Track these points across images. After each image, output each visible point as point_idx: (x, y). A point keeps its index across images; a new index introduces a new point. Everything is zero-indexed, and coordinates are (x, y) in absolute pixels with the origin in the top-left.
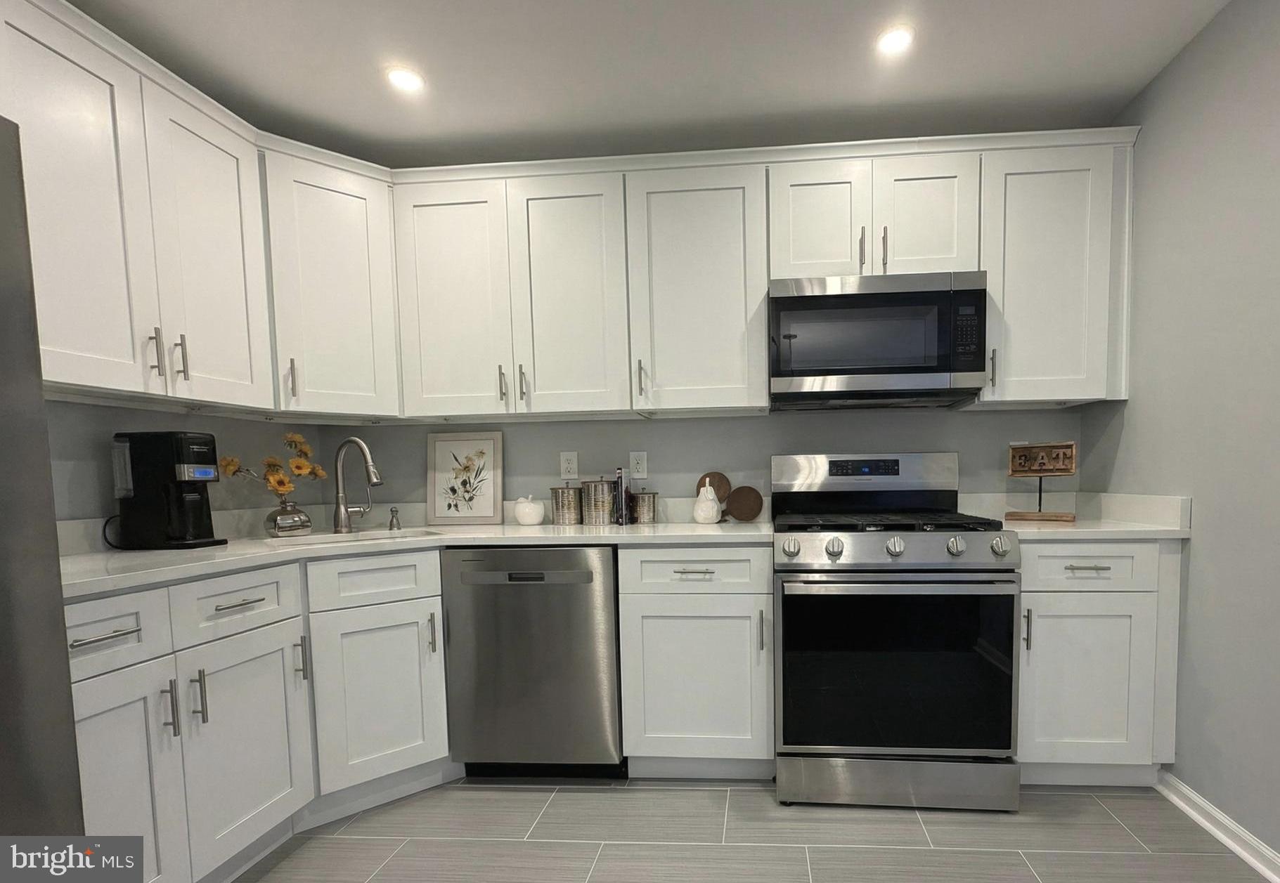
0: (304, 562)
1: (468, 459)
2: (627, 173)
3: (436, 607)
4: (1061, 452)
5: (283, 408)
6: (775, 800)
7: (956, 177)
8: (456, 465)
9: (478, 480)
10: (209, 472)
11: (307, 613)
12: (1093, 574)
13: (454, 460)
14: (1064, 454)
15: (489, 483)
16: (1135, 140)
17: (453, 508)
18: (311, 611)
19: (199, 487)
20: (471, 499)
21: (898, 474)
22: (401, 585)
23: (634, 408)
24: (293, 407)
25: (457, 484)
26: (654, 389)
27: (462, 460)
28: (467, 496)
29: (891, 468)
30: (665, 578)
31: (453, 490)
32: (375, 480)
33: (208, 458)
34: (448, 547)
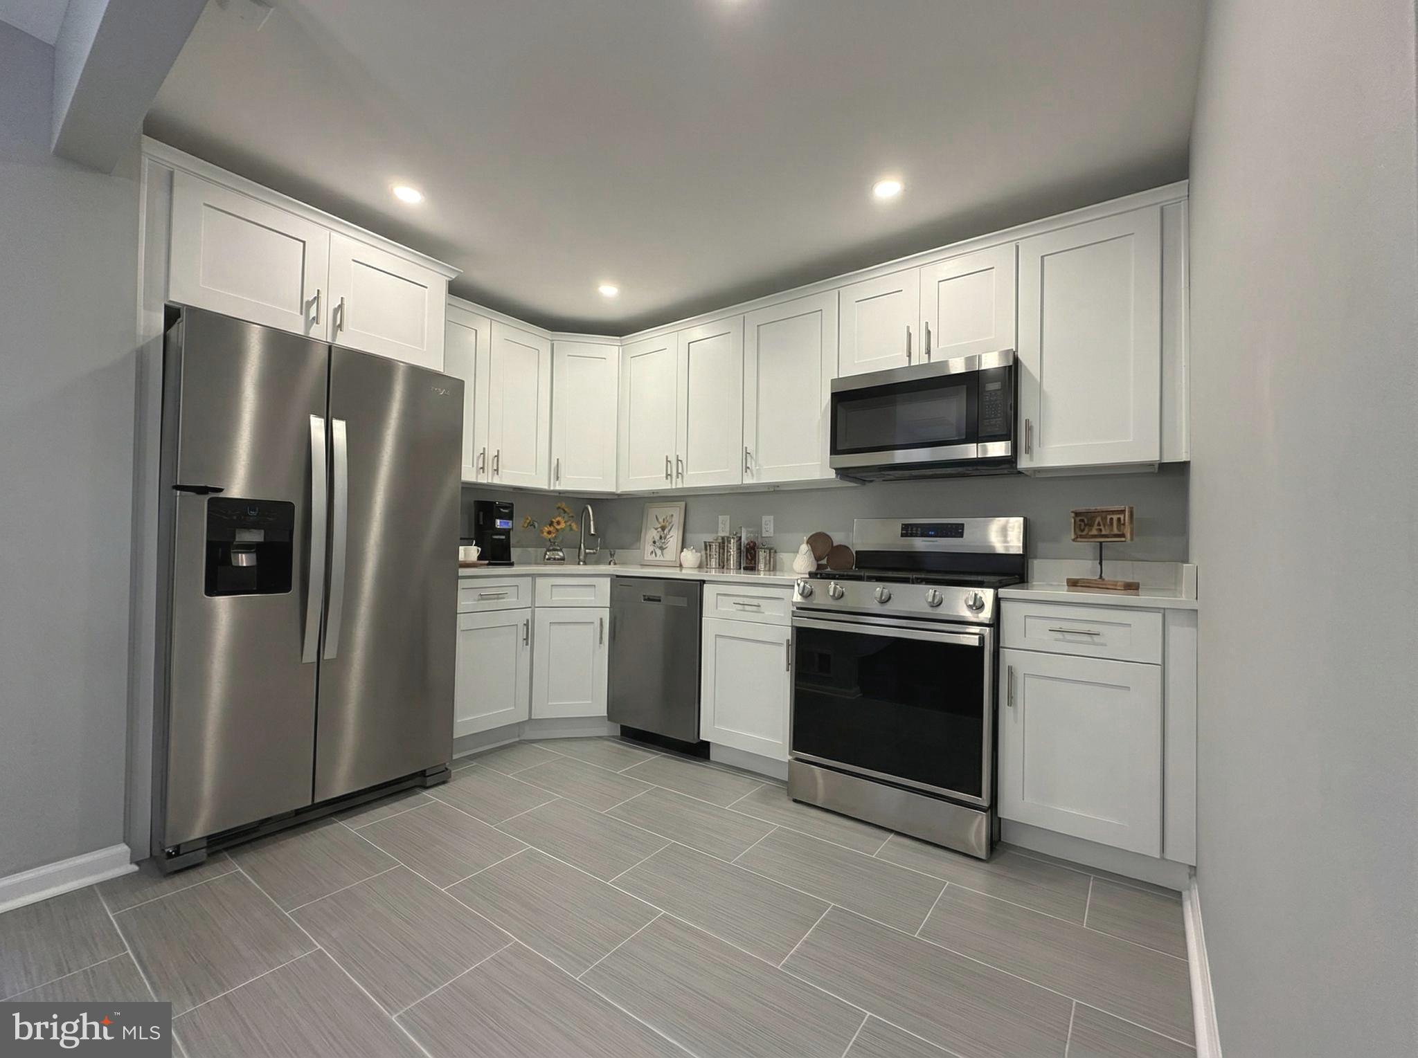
0: (534, 576)
1: (664, 520)
2: (746, 315)
3: (606, 615)
4: (1115, 517)
5: (552, 488)
6: (789, 799)
7: (993, 268)
8: (658, 525)
9: (669, 535)
10: (508, 525)
11: (533, 607)
12: (1086, 638)
13: (657, 521)
14: (1119, 519)
15: (674, 538)
16: (1187, 194)
17: (653, 554)
18: (536, 606)
19: (507, 532)
20: (664, 549)
21: (962, 537)
22: (585, 597)
23: (744, 482)
24: (558, 488)
25: (657, 538)
26: (757, 468)
27: (661, 521)
28: (662, 546)
29: (956, 531)
30: (727, 607)
31: (654, 542)
32: (592, 532)
33: (510, 516)
34: (617, 576)
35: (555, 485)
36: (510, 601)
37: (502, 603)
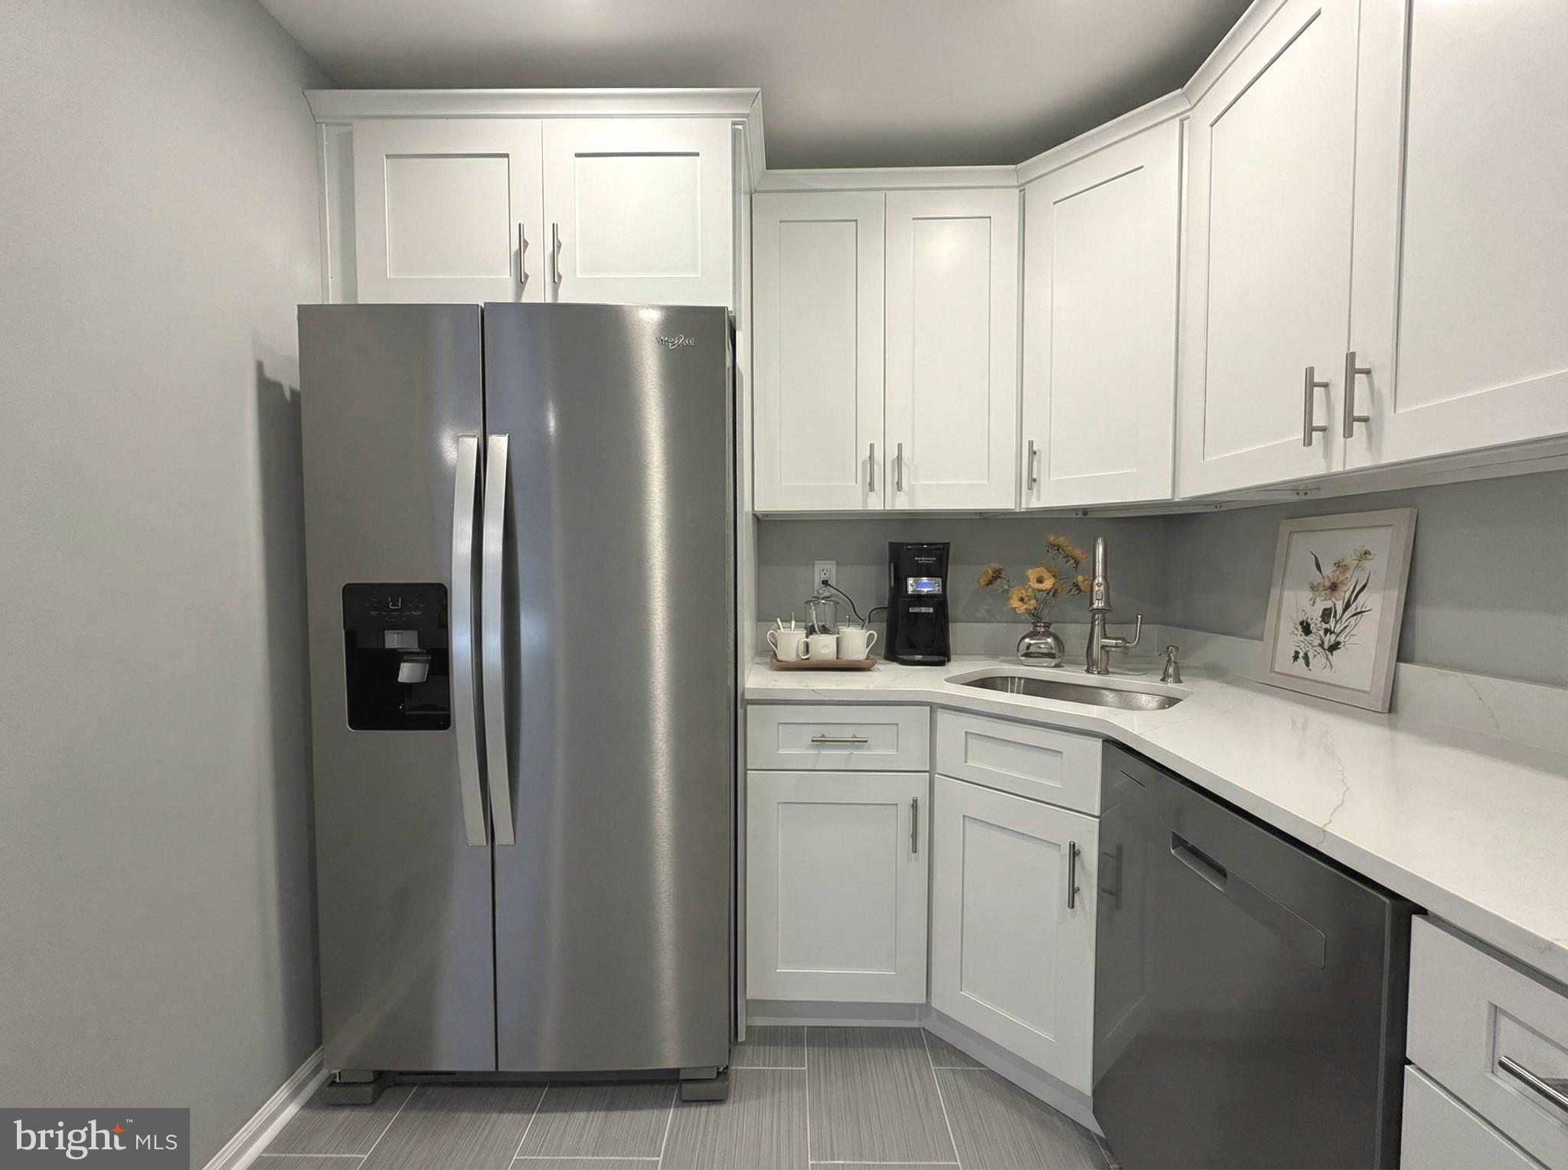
1: (1339, 565)
5: (1024, 506)
8: (1317, 578)
9: (1352, 610)
11: (931, 773)
13: (1315, 569)
15: (1373, 620)
17: (1301, 661)
20: (1334, 647)
24: (1035, 504)
25: (1315, 615)
27: (1328, 570)
28: (1330, 639)
31: (1306, 629)
35: (1028, 502)
36: (877, 753)
37: (859, 757)
